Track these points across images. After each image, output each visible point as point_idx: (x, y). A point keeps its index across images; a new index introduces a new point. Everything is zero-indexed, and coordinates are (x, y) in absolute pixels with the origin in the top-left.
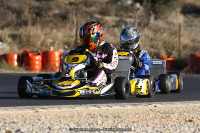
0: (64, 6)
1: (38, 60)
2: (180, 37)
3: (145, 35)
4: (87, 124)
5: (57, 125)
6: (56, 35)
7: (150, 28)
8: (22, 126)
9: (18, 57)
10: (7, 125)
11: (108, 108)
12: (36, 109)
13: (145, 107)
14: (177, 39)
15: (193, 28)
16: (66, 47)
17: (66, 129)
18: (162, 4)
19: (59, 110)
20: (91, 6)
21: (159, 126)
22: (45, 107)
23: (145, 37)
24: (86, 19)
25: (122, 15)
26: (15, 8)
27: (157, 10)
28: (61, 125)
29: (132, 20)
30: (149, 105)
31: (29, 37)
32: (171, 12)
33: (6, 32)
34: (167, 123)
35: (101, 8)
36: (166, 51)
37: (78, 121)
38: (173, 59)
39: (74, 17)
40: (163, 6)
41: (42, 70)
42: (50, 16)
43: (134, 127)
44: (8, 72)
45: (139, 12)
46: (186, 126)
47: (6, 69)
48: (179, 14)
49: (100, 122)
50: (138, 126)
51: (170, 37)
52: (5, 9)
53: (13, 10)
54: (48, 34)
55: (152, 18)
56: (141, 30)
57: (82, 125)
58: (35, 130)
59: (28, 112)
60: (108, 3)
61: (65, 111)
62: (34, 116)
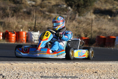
0: (29, 7)
1: (14, 36)
2: (92, 26)
3: (73, 24)
4: (39, 72)
5: (23, 72)
6: (24, 23)
7: (76, 21)
8: (3, 72)
9: (3, 34)
11: (51, 64)
12: (11, 63)
13: (71, 64)
14: (90, 27)
15: (100, 21)
16: (29, 30)
17: (27, 75)
18: (83, 8)
19: (24, 64)
20: (44, 7)
21: (78, 75)
22: (16, 62)
23: (73, 26)
24: (41, 15)
25: (60, 13)
26: (2, 7)
27: (80, 11)
28: (25, 72)
29: (66, 16)
30: (74, 63)
31: (10, 23)
32: (88, 12)
34: (83, 73)
35: (49, 9)
36: (84, 34)
37: (34, 70)
38: (88, 38)
39: (34, 13)
40: (83, 9)
41: (16, 42)
42: (21, 12)
43: (65, 74)
45: (70, 11)
46: (93, 75)
48: (92, 14)
49: (46, 72)
50: (67, 74)
51: (86, 26)
54: (20, 22)
55: (77, 15)
56: (71, 21)
57: (36, 73)
58: (11, 74)
59: (7, 64)
60: (53, 6)
61: (27, 65)
62: (10, 67)
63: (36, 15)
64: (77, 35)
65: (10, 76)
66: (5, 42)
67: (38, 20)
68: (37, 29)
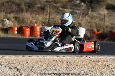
0: (43, 2)
1: (28, 31)
4: (53, 66)
5: (37, 65)
6: (38, 18)
7: (89, 16)
8: (18, 65)
9: (18, 29)
10: (10, 65)
11: (64, 57)
12: (26, 56)
13: (84, 58)
14: (103, 22)
15: (112, 17)
16: (43, 24)
17: (41, 68)
18: (96, 3)
19: (38, 58)
20: (58, 3)
21: (91, 68)
22: (30, 56)
23: (86, 21)
24: (54, 10)
25: (74, 9)
26: (17, 3)
27: (93, 6)
28: (39, 66)
29: (79, 12)
30: (86, 57)
31: (24, 18)
32: (101, 8)
33: (12, 15)
34: (95, 66)
35: (63, 5)
36: (97, 28)
37: (48, 64)
38: (101, 33)
39: (48, 9)
40: (96, 5)
41: (30, 36)
42: (35, 8)
43: (78, 68)
44: (11, 36)
45: (83, 7)
46: (105, 69)
47: (11, 35)
48: (104, 9)
49: (59, 65)
50: (80, 67)
51: (99, 21)
52: (11, 3)
53: (16, 4)
54: (34, 17)
55: (90, 10)
56: (84, 17)
57: (50, 66)
58: (25, 67)
59: (22, 58)
60: (66, 1)
61: (41, 58)
62: (25, 60)
63: (49, 11)
64: (90, 30)
65: (24, 69)
66: (20, 36)
67: (52, 15)
68: (51, 24)
